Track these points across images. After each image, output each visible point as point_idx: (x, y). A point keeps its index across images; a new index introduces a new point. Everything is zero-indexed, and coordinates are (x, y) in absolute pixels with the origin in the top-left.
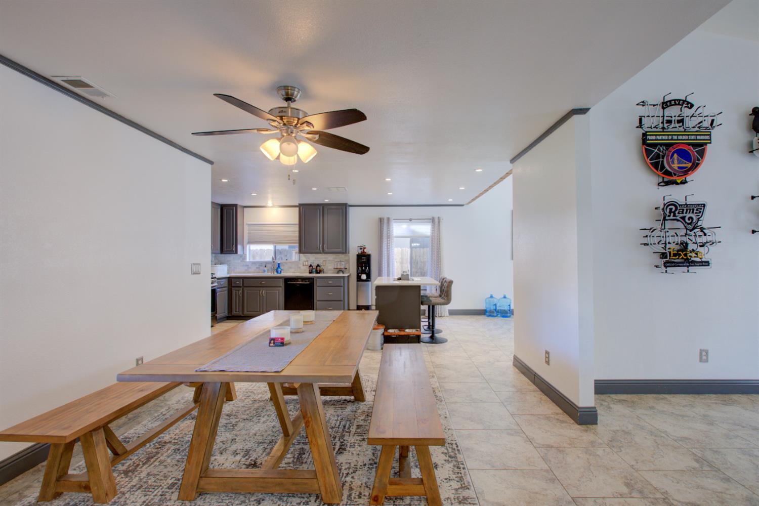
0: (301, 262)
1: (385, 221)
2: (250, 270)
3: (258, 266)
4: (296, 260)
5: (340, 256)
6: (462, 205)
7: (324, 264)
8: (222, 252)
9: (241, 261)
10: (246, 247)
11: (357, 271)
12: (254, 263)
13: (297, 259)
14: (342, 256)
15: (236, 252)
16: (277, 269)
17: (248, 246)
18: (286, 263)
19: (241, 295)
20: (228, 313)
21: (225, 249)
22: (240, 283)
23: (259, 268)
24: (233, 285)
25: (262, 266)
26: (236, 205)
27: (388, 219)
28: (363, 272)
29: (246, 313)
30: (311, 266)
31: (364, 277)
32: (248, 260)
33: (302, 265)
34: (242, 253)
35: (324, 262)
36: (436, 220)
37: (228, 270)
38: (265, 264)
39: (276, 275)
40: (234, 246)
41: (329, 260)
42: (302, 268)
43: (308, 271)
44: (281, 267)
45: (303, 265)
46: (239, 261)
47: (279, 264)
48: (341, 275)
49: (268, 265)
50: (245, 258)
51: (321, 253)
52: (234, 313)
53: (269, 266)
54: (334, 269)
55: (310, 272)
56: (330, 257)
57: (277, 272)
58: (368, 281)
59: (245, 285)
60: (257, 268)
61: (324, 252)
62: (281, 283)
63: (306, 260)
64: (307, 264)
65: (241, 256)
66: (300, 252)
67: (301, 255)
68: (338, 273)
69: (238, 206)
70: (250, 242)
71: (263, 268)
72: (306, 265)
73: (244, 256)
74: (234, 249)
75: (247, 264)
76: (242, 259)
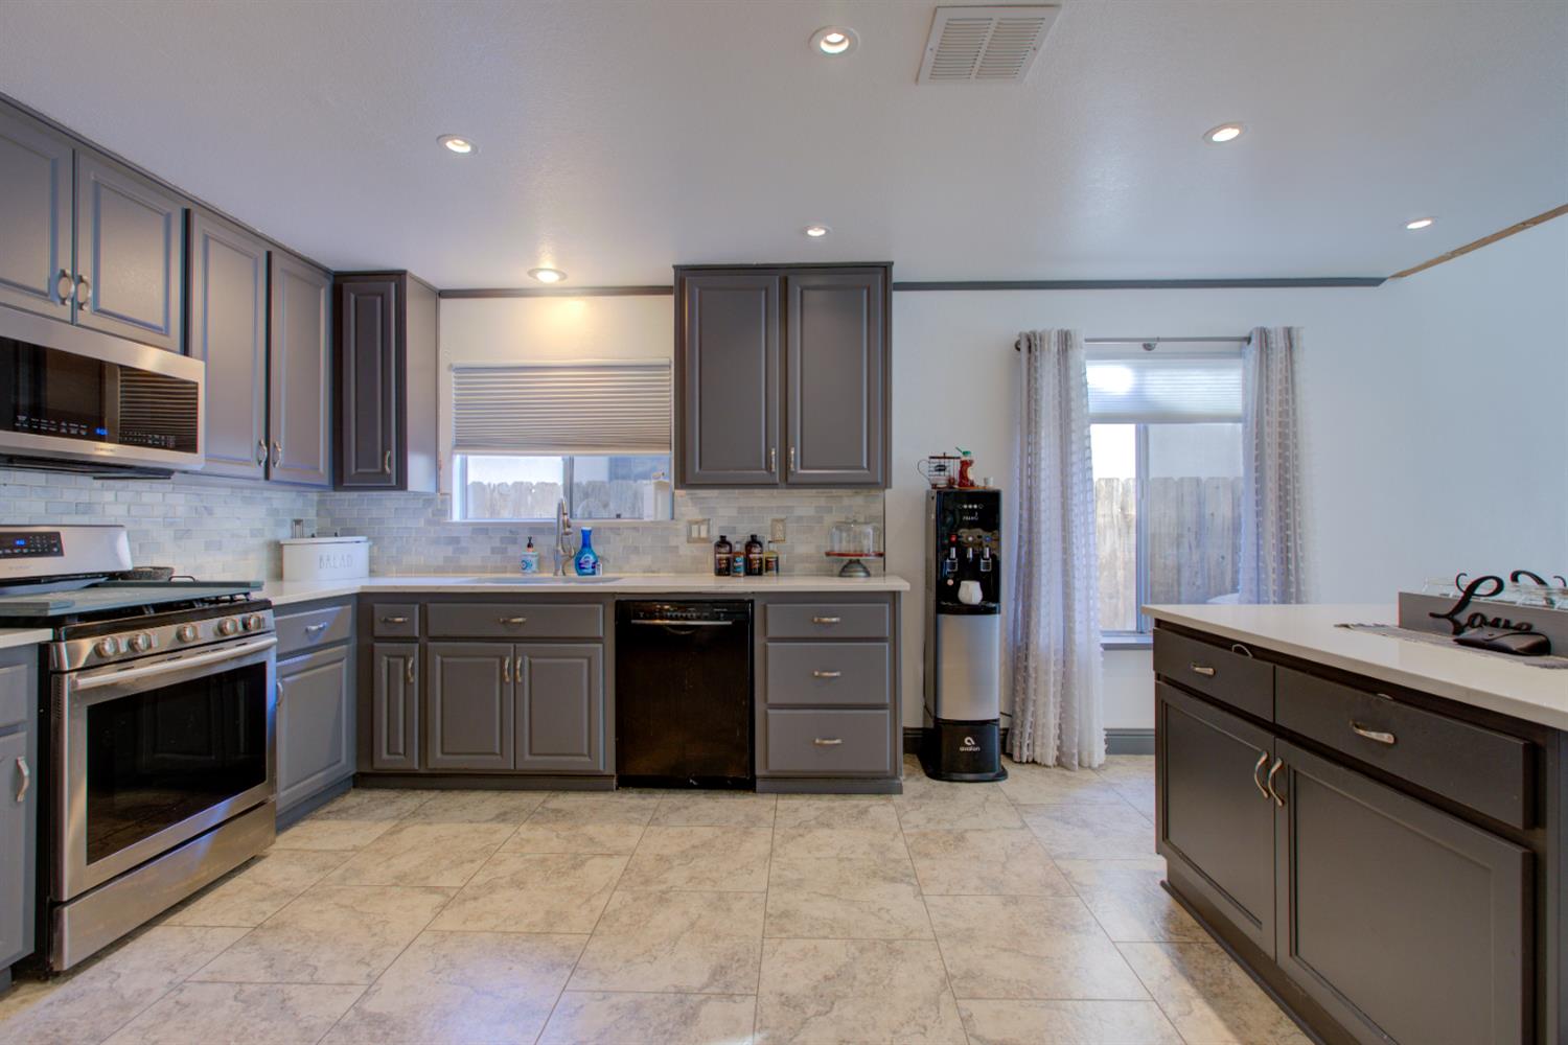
0: (682, 526)
1: (1052, 347)
2: (465, 560)
3: (497, 543)
4: (659, 518)
5: (846, 502)
6: (1376, 282)
7: (779, 536)
8: (339, 478)
9: (429, 522)
10: (451, 460)
11: (940, 566)
12: (481, 530)
13: (663, 515)
14: (853, 502)
15: (401, 483)
16: (581, 553)
17: (457, 459)
18: (616, 530)
19: (414, 679)
20: (359, 758)
21: (351, 468)
22: (407, 621)
23: (503, 551)
24: (379, 630)
25: (514, 541)
26: (399, 276)
27: (1065, 339)
28: (968, 570)
29: (438, 760)
30: (723, 542)
31: (971, 592)
32: (456, 516)
33: (684, 539)
34: (430, 488)
35: (780, 526)
36: (1278, 343)
37: (372, 560)
38: (530, 535)
39: (572, 582)
40: (392, 453)
41: (800, 518)
42: (687, 550)
43: (711, 565)
44: (598, 549)
45: (690, 540)
46: (422, 523)
47: (586, 536)
48: (857, 583)
49: (539, 540)
50: (444, 510)
51: (773, 486)
52: (385, 759)
53: (546, 543)
54: (828, 554)
55: (724, 570)
56: (803, 504)
57: (580, 567)
58: (991, 611)
59: (432, 633)
60: (494, 550)
61: (788, 481)
62: (602, 625)
63: (700, 518)
64: (704, 534)
65: (427, 500)
66: (683, 480)
67: (679, 493)
68: (844, 572)
69: (410, 286)
70: (465, 444)
71: (519, 551)
72: (700, 540)
73: (439, 501)
74: (391, 470)
75: (455, 535)
76: (433, 515)
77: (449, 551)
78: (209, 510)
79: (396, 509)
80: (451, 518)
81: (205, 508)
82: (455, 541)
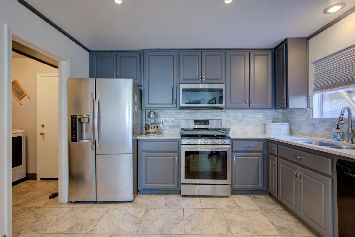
2: (317, 132)
9: (306, 118)
12: (322, 121)
15: (287, 106)
17: (317, 95)
25: (334, 126)
40: (285, 97)
49: (344, 126)
50: (310, 114)
53: (346, 128)
62: (331, 169)
65: (306, 111)
73: (309, 111)
74: (285, 102)
75: (314, 123)
76: (308, 116)
77: (312, 128)
78: (246, 116)
79: (298, 114)
80: (313, 116)
81: (245, 115)
82: (314, 125)
